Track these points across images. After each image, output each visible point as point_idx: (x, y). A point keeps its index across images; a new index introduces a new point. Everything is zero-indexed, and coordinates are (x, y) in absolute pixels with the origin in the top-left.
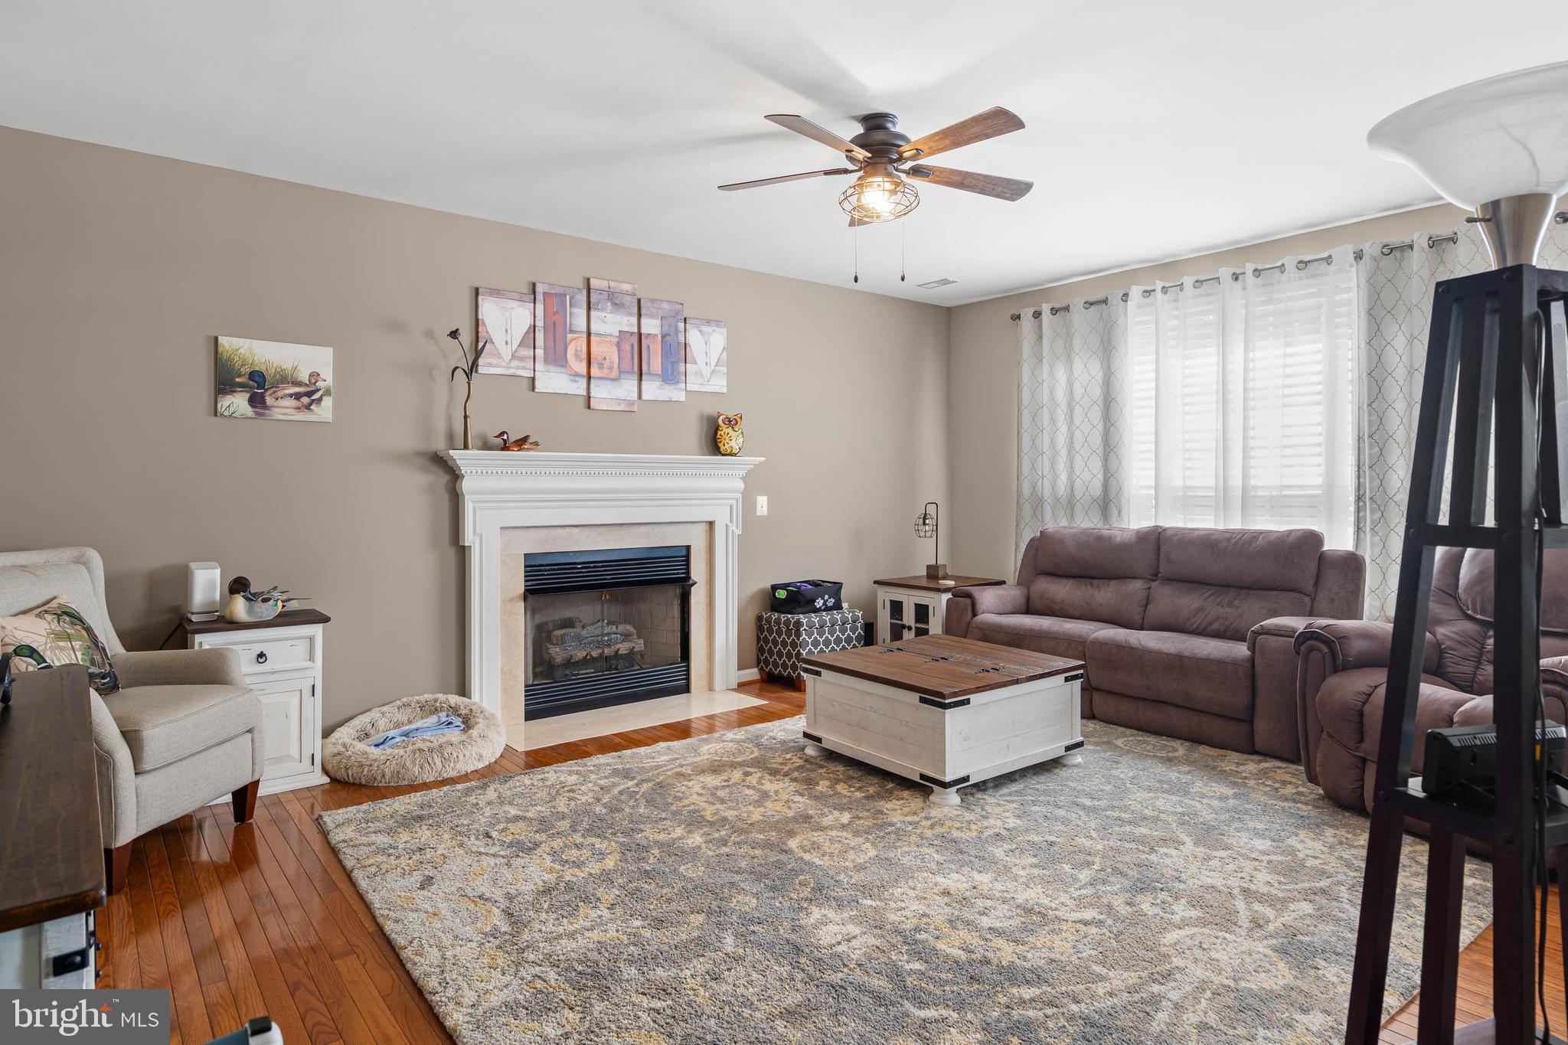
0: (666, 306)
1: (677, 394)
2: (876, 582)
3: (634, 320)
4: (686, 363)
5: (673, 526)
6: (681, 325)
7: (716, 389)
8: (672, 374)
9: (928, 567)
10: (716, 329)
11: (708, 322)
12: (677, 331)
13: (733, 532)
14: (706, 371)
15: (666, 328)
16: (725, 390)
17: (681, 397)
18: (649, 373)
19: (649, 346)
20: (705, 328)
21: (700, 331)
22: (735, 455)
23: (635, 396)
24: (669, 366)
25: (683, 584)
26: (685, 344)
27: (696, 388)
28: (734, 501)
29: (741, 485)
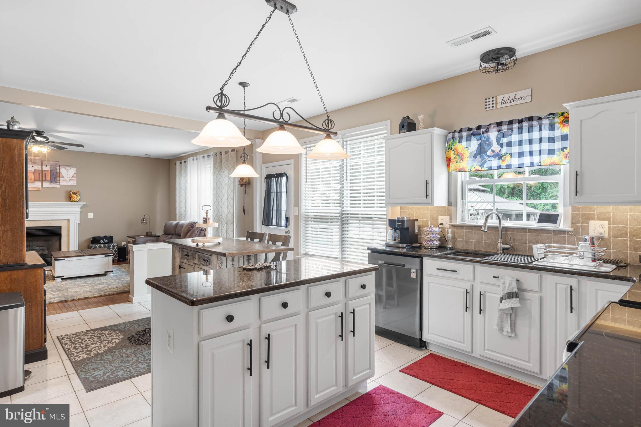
0: (52, 162)
1: (57, 186)
2: (127, 236)
3: (40, 167)
4: (60, 177)
5: (55, 221)
6: (58, 167)
7: (72, 184)
8: (54, 180)
9: (147, 232)
10: (71, 168)
11: (68, 166)
12: (56, 169)
13: (76, 222)
14: (68, 180)
15: (52, 169)
16: (75, 184)
17: (58, 186)
18: (46, 180)
19: (45, 173)
20: (67, 168)
21: (66, 169)
22: (76, 202)
23: (40, 186)
24: (53, 178)
25: (60, 236)
26: (60, 172)
27: (64, 184)
28: (77, 215)
29: (80, 210)
